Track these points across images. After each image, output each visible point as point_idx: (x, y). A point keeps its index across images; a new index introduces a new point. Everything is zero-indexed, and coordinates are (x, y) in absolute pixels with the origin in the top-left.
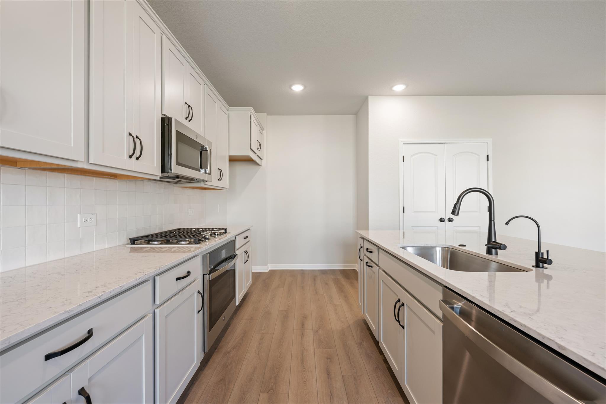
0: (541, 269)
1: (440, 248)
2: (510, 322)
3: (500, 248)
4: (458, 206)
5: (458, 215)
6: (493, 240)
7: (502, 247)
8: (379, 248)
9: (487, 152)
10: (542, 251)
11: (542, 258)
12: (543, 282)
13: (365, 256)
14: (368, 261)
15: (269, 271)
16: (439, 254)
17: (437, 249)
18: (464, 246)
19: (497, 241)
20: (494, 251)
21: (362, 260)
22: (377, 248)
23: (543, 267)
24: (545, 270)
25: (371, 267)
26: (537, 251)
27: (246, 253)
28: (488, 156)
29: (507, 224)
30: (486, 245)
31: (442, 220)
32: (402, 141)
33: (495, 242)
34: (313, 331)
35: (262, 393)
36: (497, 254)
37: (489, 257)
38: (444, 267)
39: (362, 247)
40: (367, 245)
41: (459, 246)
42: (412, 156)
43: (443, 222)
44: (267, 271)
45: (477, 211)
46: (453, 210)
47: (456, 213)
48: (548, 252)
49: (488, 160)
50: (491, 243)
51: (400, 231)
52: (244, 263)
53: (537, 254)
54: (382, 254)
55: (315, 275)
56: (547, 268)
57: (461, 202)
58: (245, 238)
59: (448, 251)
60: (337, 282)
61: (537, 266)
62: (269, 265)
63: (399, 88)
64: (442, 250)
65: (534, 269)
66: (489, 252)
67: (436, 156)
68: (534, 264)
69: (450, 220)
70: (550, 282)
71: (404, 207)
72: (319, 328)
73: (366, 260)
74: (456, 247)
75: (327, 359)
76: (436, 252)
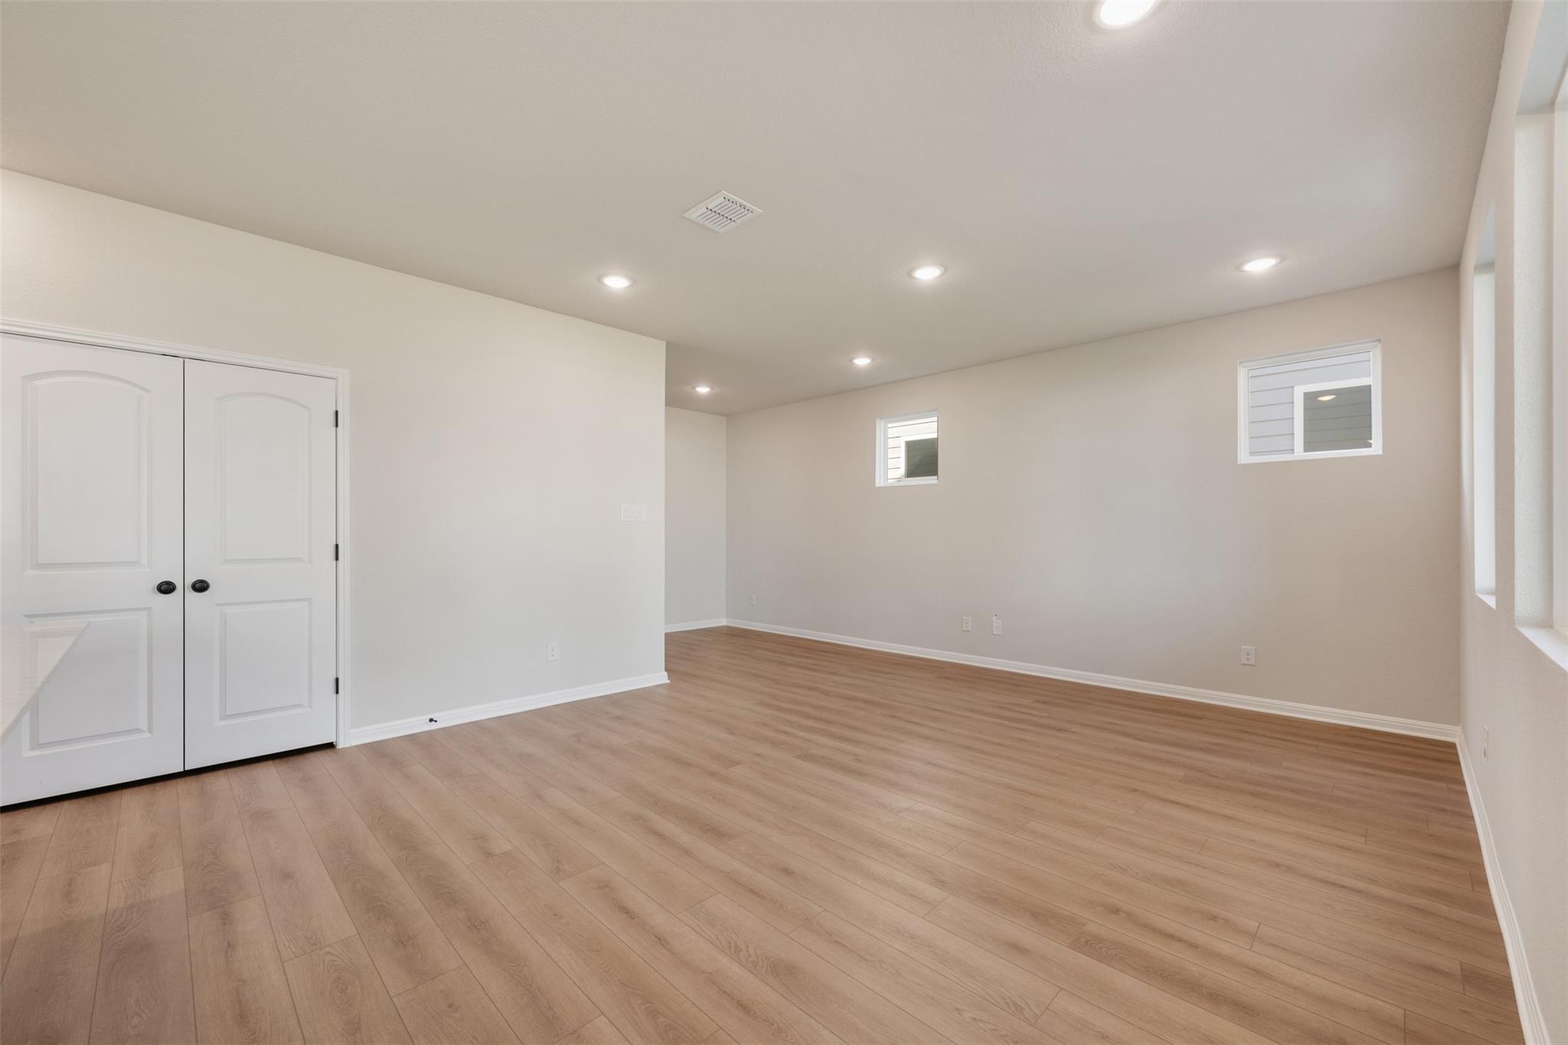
9: (337, 407)
28: (337, 414)
31: (165, 589)
42: (29, 378)
43: (169, 595)
49: (336, 425)
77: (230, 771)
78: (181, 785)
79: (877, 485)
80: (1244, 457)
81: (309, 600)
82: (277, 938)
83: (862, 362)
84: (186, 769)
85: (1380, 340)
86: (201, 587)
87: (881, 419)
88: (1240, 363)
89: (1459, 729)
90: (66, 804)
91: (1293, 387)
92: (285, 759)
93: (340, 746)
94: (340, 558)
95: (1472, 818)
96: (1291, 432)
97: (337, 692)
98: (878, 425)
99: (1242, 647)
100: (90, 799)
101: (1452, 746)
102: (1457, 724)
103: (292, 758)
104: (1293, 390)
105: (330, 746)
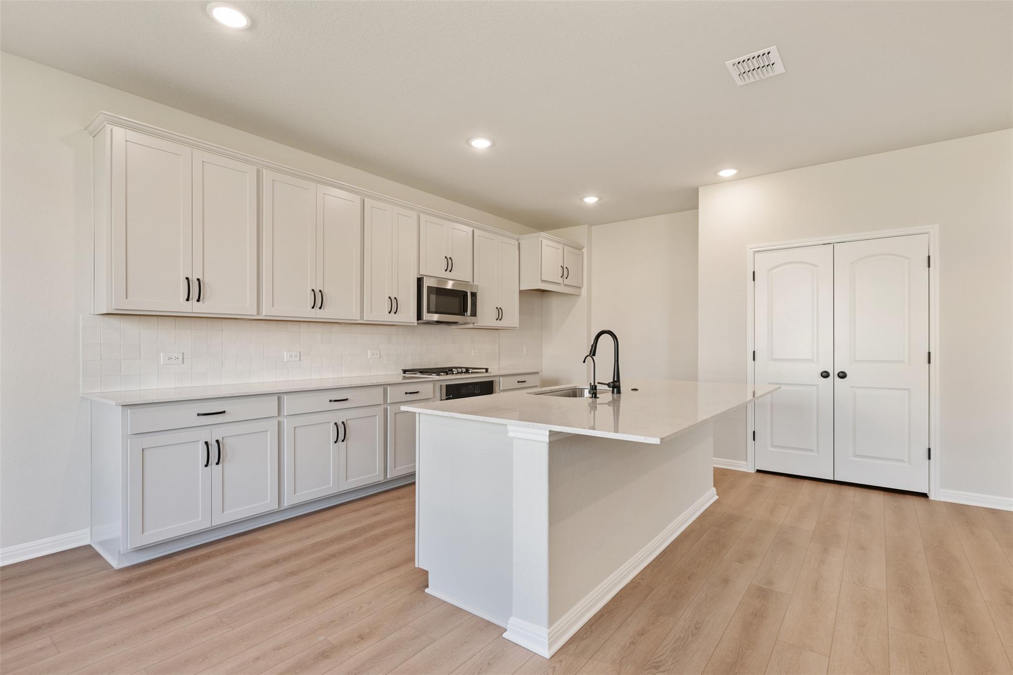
9: (929, 251)
28: (929, 258)
31: (824, 375)
32: (751, 249)
42: (770, 270)
43: (827, 379)
49: (930, 266)
58: (519, 382)
63: (727, 173)
67: (816, 266)
69: (841, 375)
71: (754, 352)
77: (857, 489)
78: (831, 487)
81: (909, 390)
82: (844, 570)
84: (835, 479)
86: (843, 375)
90: (783, 478)
92: (892, 493)
93: (932, 497)
94: (931, 362)
97: (929, 458)
100: (792, 479)
103: (896, 495)
105: (924, 495)
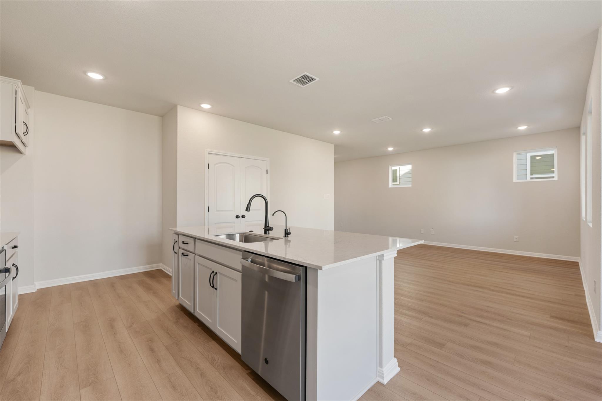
0: (287, 238)
1: (239, 234)
2: (270, 256)
3: (270, 230)
4: (249, 205)
5: (249, 211)
6: (267, 226)
7: (271, 229)
8: (195, 239)
9: (267, 168)
10: (287, 229)
11: (287, 232)
12: (287, 244)
13: (179, 248)
14: (183, 252)
15: (37, 291)
16: (237, 237)
17: (237, 235)
18: (253, 231)
19: (269, 226)
20: (267, 231)
21: (176, 253)
22: (193, 239)
23: (287, 237)
24: (288, 238)
25: (187, 255)
26: (285, 229)
27: (15, 267)
28: (267, 170)
29: (273, 215)
30: (264, 229)
31: (237, 217)
32: (207, 152)
33: (268, 226)
34: (126, 328)
35: (81, 389)
36: (269, 233)
37: (266, 236)
38: (241, 242)
39: (176, 242)
40: (182, 239)
41: (250, 231)
42: (215, 164)
43: (238, 219)
44: (35, 291)
45: (260, 210)
46: (247, 208)
47: (248, 210)
48: (289, 228)
49: (267, 173)
50: (267, 227)
51: (206, 226)
52: (11, 279)
53: (285, 230)
54: (198, 243)
55: (111, 283)
56: (289, 237)
57: (251, 203)
58: (13, 248)
59: (243, 235)
60: (142, 283)
61: (285, 236)
62: (36, 283)
63: (206, 106)
64: (239, 235)
65: (284, 238)
66: (265, 233)
67: (234, 166)
68: (284, 236)
69: (243, 217)
70: (290, 243)
71: (209, 207)
72: (132, 324)
73: (181, 251)
74: (247, 233)
75: (148, 341)
76: (236, 237)
79: (389, 187)
80: (515, 180)
83: (390, 149)
85: (557, 147)
87: (390, 166)
88: (514, 152)
89: (579, 258)
91: (527, 154)
95: (581, 275)
96: (526, 169)
98: (389, 167)
99: (515, 236)
101: (578, 262)
102: (579, 257)
104: (527, 155)
